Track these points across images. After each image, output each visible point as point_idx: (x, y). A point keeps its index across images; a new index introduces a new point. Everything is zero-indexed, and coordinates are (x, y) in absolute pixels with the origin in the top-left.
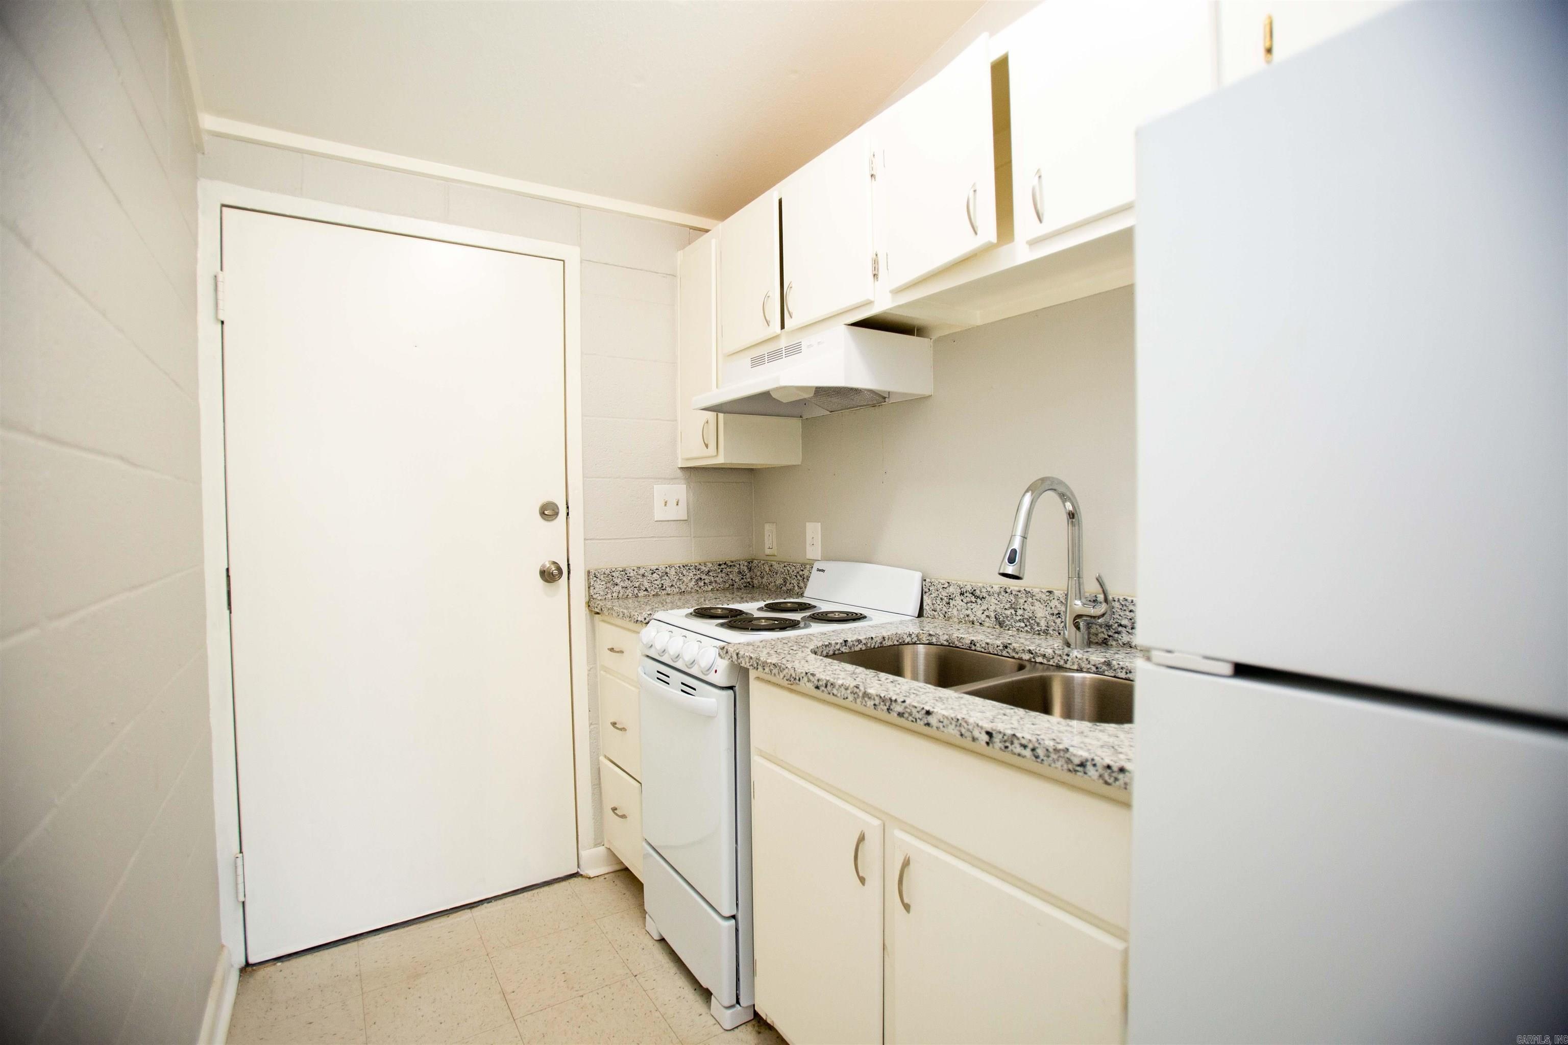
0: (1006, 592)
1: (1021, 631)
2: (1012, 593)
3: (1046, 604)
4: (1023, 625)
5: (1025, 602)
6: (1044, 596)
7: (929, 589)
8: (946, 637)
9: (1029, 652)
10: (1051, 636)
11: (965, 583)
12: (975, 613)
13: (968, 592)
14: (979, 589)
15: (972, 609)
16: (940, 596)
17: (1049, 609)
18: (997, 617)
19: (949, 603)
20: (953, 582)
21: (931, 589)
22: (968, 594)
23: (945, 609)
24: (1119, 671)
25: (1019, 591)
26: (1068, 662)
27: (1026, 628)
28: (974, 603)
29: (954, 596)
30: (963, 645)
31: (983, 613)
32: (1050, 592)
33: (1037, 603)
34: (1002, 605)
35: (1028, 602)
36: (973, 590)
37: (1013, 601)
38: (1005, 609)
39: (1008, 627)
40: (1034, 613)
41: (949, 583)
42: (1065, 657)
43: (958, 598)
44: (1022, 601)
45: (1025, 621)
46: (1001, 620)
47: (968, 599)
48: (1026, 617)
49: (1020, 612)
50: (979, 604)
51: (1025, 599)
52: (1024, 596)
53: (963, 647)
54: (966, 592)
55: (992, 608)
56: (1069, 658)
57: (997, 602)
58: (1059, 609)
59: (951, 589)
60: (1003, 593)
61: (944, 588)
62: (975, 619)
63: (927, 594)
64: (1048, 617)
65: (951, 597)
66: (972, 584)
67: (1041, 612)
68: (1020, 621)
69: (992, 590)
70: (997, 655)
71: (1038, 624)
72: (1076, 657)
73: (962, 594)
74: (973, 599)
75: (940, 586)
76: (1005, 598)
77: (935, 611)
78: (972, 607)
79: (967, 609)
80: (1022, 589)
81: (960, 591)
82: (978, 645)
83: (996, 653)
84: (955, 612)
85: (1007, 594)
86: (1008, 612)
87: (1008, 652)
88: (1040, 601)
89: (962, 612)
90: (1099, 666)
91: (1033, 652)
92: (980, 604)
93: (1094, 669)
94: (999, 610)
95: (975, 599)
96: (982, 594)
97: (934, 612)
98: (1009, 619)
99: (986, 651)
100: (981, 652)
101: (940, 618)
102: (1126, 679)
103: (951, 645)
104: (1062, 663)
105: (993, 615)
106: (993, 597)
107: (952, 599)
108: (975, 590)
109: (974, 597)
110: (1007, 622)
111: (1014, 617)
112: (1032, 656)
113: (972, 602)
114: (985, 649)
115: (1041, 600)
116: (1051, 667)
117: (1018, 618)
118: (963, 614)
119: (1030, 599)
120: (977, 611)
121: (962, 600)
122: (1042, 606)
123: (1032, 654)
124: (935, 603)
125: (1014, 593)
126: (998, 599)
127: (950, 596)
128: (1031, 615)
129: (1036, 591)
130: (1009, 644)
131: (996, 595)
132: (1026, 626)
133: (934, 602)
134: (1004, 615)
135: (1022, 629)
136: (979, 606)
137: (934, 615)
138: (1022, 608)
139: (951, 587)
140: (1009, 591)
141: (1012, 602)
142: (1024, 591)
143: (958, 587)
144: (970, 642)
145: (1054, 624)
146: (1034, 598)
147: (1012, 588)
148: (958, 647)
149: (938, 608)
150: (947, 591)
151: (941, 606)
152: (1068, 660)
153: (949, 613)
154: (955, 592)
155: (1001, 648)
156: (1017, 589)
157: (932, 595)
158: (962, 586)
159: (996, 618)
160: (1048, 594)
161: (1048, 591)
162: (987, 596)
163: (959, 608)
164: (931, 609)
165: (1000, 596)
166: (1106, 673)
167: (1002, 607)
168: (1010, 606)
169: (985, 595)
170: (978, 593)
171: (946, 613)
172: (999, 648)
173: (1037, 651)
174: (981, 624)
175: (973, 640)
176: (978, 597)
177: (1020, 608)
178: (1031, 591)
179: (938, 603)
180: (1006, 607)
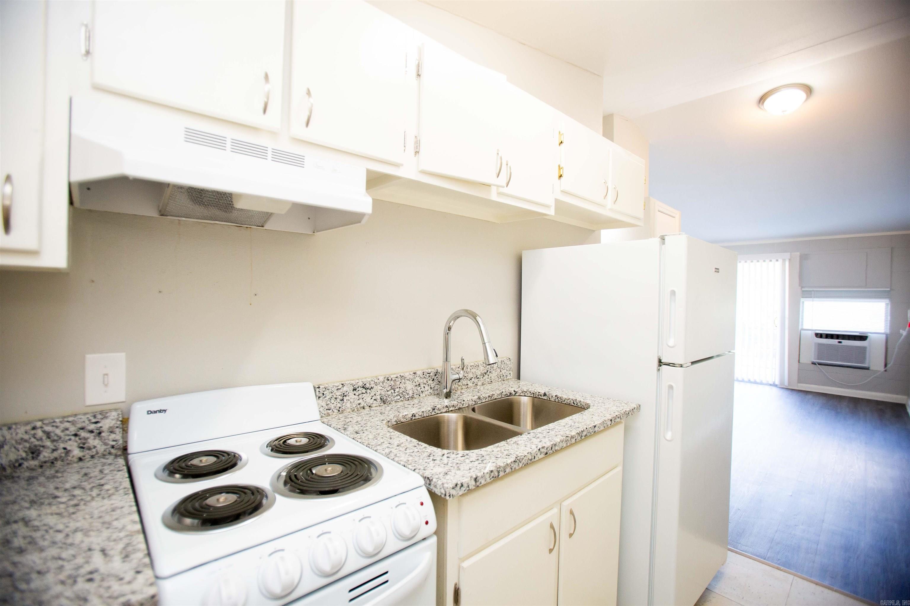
0: (388, 380)
1: (398, 401)
2: (392, 380)
3: (413, 381)
4: (399, 397)
5: (401, 383)
6: (411, 377)
7: (323, 394)
8: (395, 419)
9: (446, 407)
11: (357, 381)
12: (365, 400)
13: (360, 387)
14: (369, 382)
15: (363, 398)
16: (335, 396)
17: (414, 383)
18: (382, 398)
19: (343, 400)
20: (346, 383)
21: (325, 393)
22: (359, 389)
23: (339, 405)
24: (483, 399)
25: (397, 377)
26: (464, 404)
27: (401, 399)
28: (364, 393)
29: (347, 393)
30: (406, 420)
31: (371, 399)
32: (415, 373)
33: (407, 382)
34: (385, 389)
35: (402, 383)
36: (364, 384)
37: (393, 384)
38: (388, 391)
39: (389, 402)
40: (406, 388)
41: (343, 384)
42: (463, 402)
43: (351, 394)
44: (398, 383)
45: (400, 394)
46: (384, 399)
47: (360, 392)
48: (401, 392)
49: (397, 390)
50: (368, 393)
51: (400, 381)
52: (399, 379)
54: (358, 387)
55: (378, 393)
56: (464, 402)
57: (382, 388)
58: (419, 382)
59: (345, 389)
60: (386, 381)
61: (338, 389)
62: (365, 404)
63: (321, 398)
64: (414, 388)
65: (345, 395)
66: (362, 380)
67: (409, 386)
68: (397, 395)
69: (378, 381)
70: (429, 416)
71: (408, 394)
72: (467, 400)
73: (354, 390)
74: (364, 391)
75: (334, 389)
76: (387, 384)
77: (329, 410)
78: (362, 397)
79: (359, 400)
80: (399, 376)
81: (353, 388)
82: (417, 415)
84: (348, 405)
85: (389, 381)
86: (389, 393)
87: (435, 412)
88: (409, 380)
89: (355, 403)
90: (476, 401)
91: (448, 406)
92: (370, 393)
93: (474, 403)
94: (383, 393)
95: (366, 391)
96: (371, 385)
97: (328, 411)
98: (390, 396)
99: (422, 417)
100: (419, 418)
101: (334, 413)
102: (485, 402)
103: (398, 423)
104: (461, 406)
105: (379, 397)
106: (379, 386)
107: (346, 396)
108: (365, 384)
109: (364, 389)
110: (389, 399)
111: (393, 394)
112: (447, 408)
113: (363, 393)
114: (421, 416)
115: (410, 379)
117: (396, 394)
118: (355, 404)
119: (403, 381)
120: (368, 399)
121: (355, 394)
122: (410, 383)
124: (330, 403)
125: (393, 379)
126: (383, 386)
127: (344, 394)
128: (404, 390)
129: (407, 375)
130: (435, 407)
131: (381, 384)
132: (401, 397)
133: (329, 402)
134: (387, 395)
135: (398, 400)
136: (368, 395)
137: (328, 413)
138: (398, 387)
139: (344, 387)
140: (390, 379)
141: (392, 385)
142: (400, 377)
143: (351, 386)
144: (412, 415)
145: (416, 391)
146: (406, 379)
147: (392, 376)
148: (403, 422)
149: (332, 406)
150: (341, 390)
151: (335, 404)
152: (464, 403)
153: (343, 407)
154: (348, 390)
155: (431, 411)
156: (395, 376)
157: (326, 398)
158: (354, 384)
159: (381, 399)
160: (413, 375)
161: (413, 373)
162: (375, 386)
163: (352, 400)
164: (325, 409)
165: (384, 384)
166: (478, 403)
167: (385, 391)
168: (390, 388)
169: (372, 386)
170: (368, 386)
171: (340, 408)
172: (430, 411)
173: (450, 405)
174: (370, 406)
176: (368, 388)
177: (397, 388)
178: (404, 376)
179: (332, 403)
180: (388, 390)
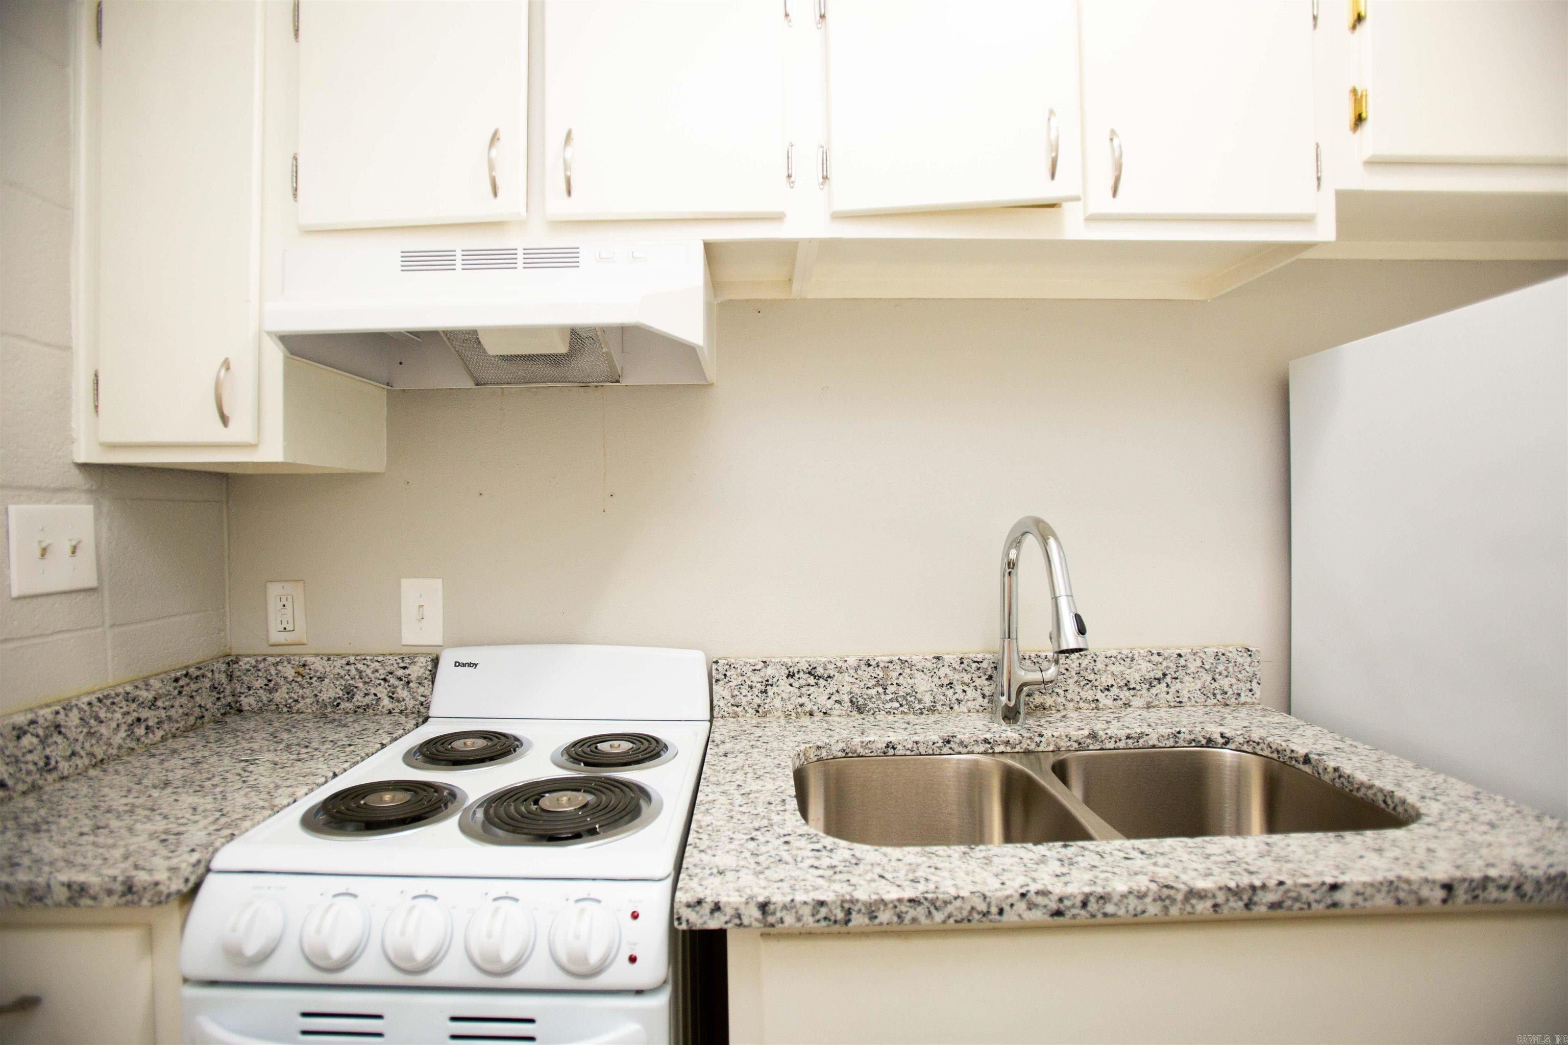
0: (869, 665)
1: (894, 713)
2: (878, 666)
3: (933, 673)
4: (896, 705)
5: (900, 674)
6: (929, 665)
7: (725, 675)
9: (985, 742)
10: (939, 713)
11: (797, 660)
12: (814, 700)
13: (802, 673)
14: (822, 665)
15: (809, 695)
16: (748, 683)
17: (936, 679)
18: (854, 700)
19: (766, 692)
20: (773, 660)
21: (728, 674)
22: (801, 674)
23: (757, 701)
24: (1106, 741)
25: (891, 662)
26: (1042, 744)
27: (901, 709)
28: (812, 686)
29: (775, 680)
30: (872, 752)
31: (829, 698)
32: (938, 658)
33: (918, 675)
34: (862, 684)
35: (904, 674)
36: (810, 668)
37: (881, 675)
38: (868, 688)
39: (872, 712)
40: (914, 687)
41: (764, 662)
42: (1038, 739)
43: (784, 683)
44: (894, 674)
45: (900, 699)
46: (859, 703)
47: (802, 682)
48: (901, 693)
49: (891, 689)
50: (822, 686)
51: (901, 671)
52: (898, 667)
53: (872, 754)
54: (799, 672)
55: (847, 688)
56: (1043, 739)
57: (853, 680)
58: (951, 678)
59: (770, 671)
60: (864, 667)
61: (755, 670)
62: (815, 708)
63: (721, 683)
64: (935, 690)
65: (770, 683)
66: (809, 660)
67: (923, 685)
68: (891, 700)
69: (844, 665)
70: (933, 754)
71: (920, 701)
72: (1053, 736)
73: (790, 675)
74: (812, 681)
75: (748, 669)
76: (866, 674)
77: (737, 706)
78: (808, 693)
79: (800, 696)
80: (895, 659)
81: (787, 671)
82: (899, 747)
83: (931, 752)
84: (777, 703)
85: (870, 668)
86: (873, 692)
87: (951, 748)
88: (923, 671)
89: (791, 702)
90: (1082, 741)
91: (992, 741)
92: (825, 686)
93: (1076, 745)
94: (856, 690)
95: (815, 681)
96: (827, 672)
97: (735, 708)
98: (873, 700)
99: (913, 753)
100: (905, 755)
101: (748, 715)
102: (1115, 749)
103: (850, 755)
104: (1032, 747)
105: (846, 698)
106: (846, 674)
107: (772, 685)
108: (815, 668)
109: (812, 677)
110: (871, 705)
111: (883, 696)
112: (989, 746)
113: (809, 685)
114: (912, 751)
115: (925, 670)
116: (1016, 755)
117: (888, 697)
118: (792, 704)
119: (908, 671)
120: (820, 697)
121: (791, 685)
122: (926, 677)
123: (989, 743)
124: (738, 694)
125: (882, 665)
126: (856, 676)
127: (767, 681)
128: (909, 691)
129: (916, 659)
130: (953, 737)
131: (852, 672)
132: (901, 705)
133: (736, 692)
134: (865, 696)
135: (895, 711)
136: (821, 689)
137: (735, 713)
138: (895, 683)
139: (768, 667)
140: (873, 663)
141: (879, 677)
142: (898, 661)
143: (784, 667)
144: (885, 745)
145: (943, 698)
146: (914, 668)
147: (878, 659)
148: (862, 756)
149: (744, 701)
150: (762, 674)
151: (750, 697)
152: (1041, 742)
153: (766, 706)
154: (777, 675)
155: (940, 744)
156: (887, 659)
157: (730, 684)
158: (790, 664)
159: (851, 702)
160: (934, 661)
161: (934, 658)
162: (837, 674)
163: (785, 696)
164: (729, 704)
165: (859, 672)
166: (1091, 747)
167: (862, 686)
168: (874, 683)
169: (832, 673)
170: (820, 671)
171: (759, 706)
172: (936, 745)
173: (997, 738)
174: (825, 713)
175: (891, 742)
176: (820, 677)
177: (892, 684)
178: (909, 660)
179: (744, 694)
180: (870, 685)
